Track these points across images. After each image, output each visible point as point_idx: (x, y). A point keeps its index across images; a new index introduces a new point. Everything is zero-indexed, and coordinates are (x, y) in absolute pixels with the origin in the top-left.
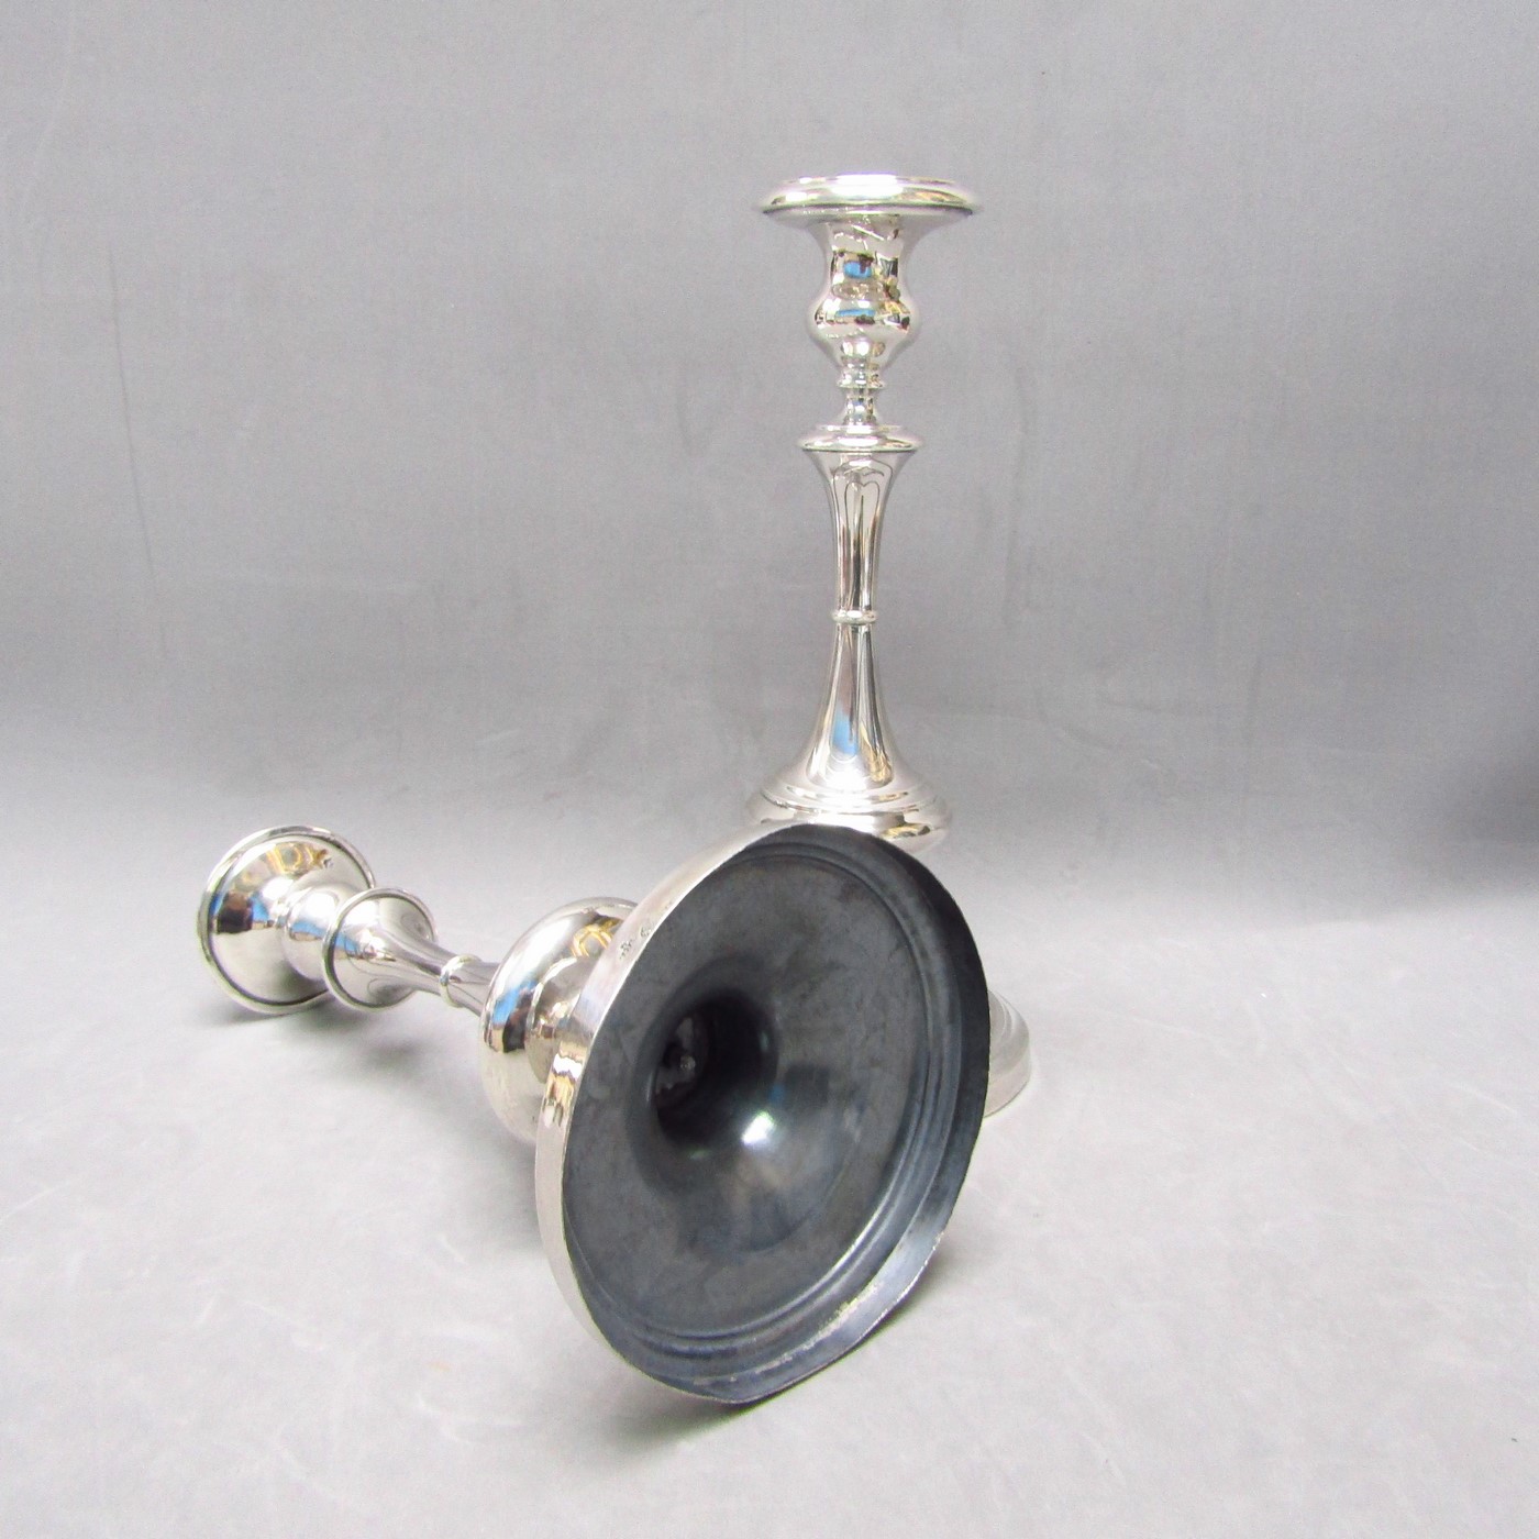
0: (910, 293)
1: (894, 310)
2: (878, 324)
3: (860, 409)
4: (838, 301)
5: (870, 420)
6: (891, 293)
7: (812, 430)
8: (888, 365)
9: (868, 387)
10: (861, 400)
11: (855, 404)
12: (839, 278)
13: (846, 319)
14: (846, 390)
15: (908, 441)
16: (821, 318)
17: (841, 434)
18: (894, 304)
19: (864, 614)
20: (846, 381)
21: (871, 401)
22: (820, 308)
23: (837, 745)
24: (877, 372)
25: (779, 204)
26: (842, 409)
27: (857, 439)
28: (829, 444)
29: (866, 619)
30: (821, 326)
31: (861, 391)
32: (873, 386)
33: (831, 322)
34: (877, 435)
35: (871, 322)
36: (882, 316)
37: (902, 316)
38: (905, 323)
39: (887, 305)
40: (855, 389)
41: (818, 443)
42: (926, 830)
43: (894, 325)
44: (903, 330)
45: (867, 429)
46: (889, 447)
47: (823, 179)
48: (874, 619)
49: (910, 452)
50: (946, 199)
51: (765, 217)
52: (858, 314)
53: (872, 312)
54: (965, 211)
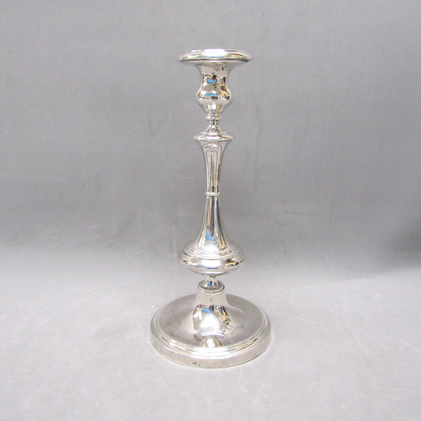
0: (229, 88)
1: (224, 94)
2: (219, 99)
3: (213, 127)
4: (205, 91)
5: (217, 130)
6: (223, 88)
7: (198, 134)
8: (222, 112)
9: (216, 119)
10: (214, 124)
11: (212, 125)
12: (205, 84)
13: (209, 97)
14: (209, 120)
15: (229, 137)
16: (200, 97)
17: (208, 135)
18: (225, 92)
19: (216, 193)
20: (209, 117)
21: (217, 124)
22: (200, 93)
23: (207, 238)
24: (219, 114)
25: (185, 59)
26: (207, 126)
27: (212, 136)
28: (203, 139)
29: (216, 195)
30: (200, 99)
31: (214, 121)
32: (218, 119)
33: (203, 98)
34: (219, 136)
35: (217, 98)
36: (220, 96)
37: (227, 96)
38: (228, 98)
39: (222, 92)
40: (211, 120)
41: (199, 138)
42: (237, 264)
43: (225, 99)
44: (227, 100)
45: (216, 134)
46: (223, 139)
47: (200, 51)
48: (219, 195)
49: (230, 141)
50: (241, 57)
51: (181, 63)
52: (213, 95)
53: (217, 94)
54: (246, 61)
